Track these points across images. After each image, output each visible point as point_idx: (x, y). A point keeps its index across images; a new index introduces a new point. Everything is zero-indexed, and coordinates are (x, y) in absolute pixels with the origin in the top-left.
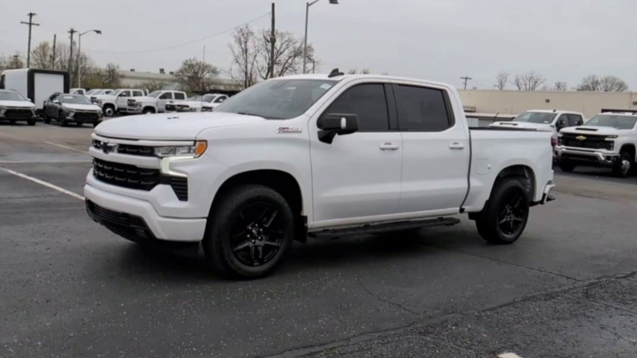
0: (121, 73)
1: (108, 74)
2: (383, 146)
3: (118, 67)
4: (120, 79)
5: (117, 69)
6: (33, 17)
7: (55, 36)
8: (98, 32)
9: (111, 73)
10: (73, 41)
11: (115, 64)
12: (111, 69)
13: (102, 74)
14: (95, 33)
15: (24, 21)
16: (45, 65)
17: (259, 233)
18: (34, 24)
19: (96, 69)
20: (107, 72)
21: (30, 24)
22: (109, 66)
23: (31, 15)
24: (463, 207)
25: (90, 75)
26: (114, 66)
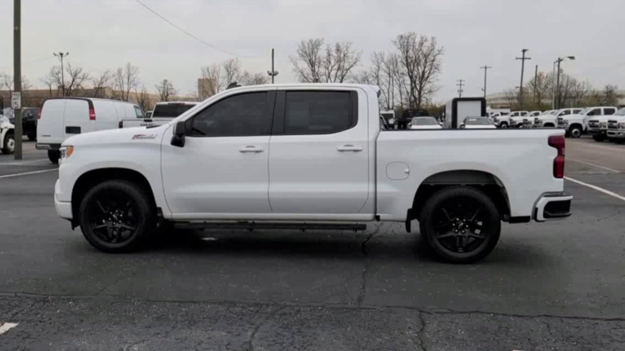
0: (619, 94)
1: (606, 95)
2: (244, 149)
3: (616, 87)
4: (618, 99)
5: (615, 90)
6: (526, 53)
7: (537, 66)
8: (572, 58)
9: (609, 94)
10: (560, 68)
11: (613, 85)
12: (609, 90)
13: (599, 95)
14: (569, 59)
15: (518, 57)
16: (540, 93)
17: (119, 218)
18: (526, 58)
19: (594, 91)
20: (605, 93)
21: (523, 59)
22: (607, 87)
23: (524, 51)
24: (378, 214)
25: (588, 97)
26: (612, 87)
